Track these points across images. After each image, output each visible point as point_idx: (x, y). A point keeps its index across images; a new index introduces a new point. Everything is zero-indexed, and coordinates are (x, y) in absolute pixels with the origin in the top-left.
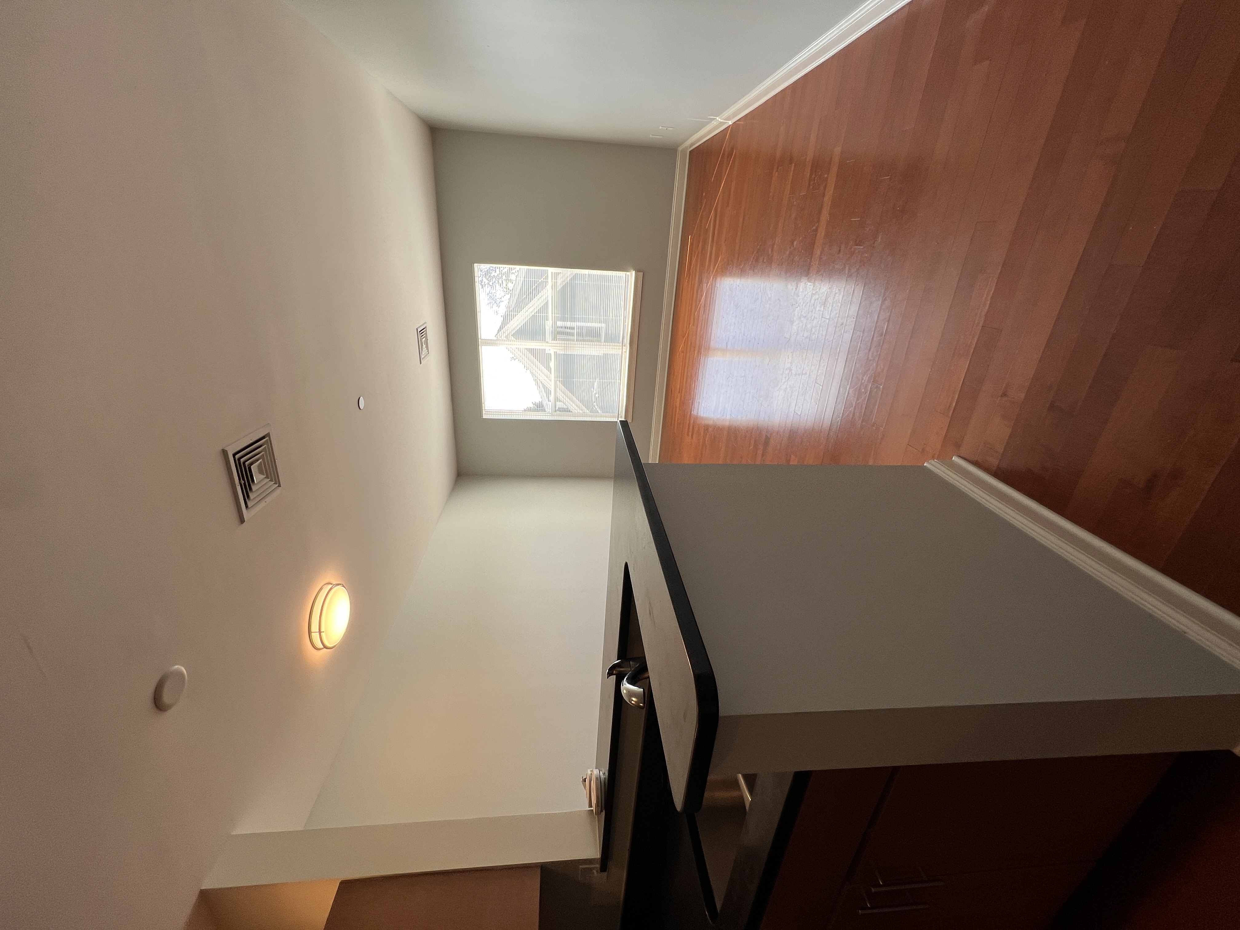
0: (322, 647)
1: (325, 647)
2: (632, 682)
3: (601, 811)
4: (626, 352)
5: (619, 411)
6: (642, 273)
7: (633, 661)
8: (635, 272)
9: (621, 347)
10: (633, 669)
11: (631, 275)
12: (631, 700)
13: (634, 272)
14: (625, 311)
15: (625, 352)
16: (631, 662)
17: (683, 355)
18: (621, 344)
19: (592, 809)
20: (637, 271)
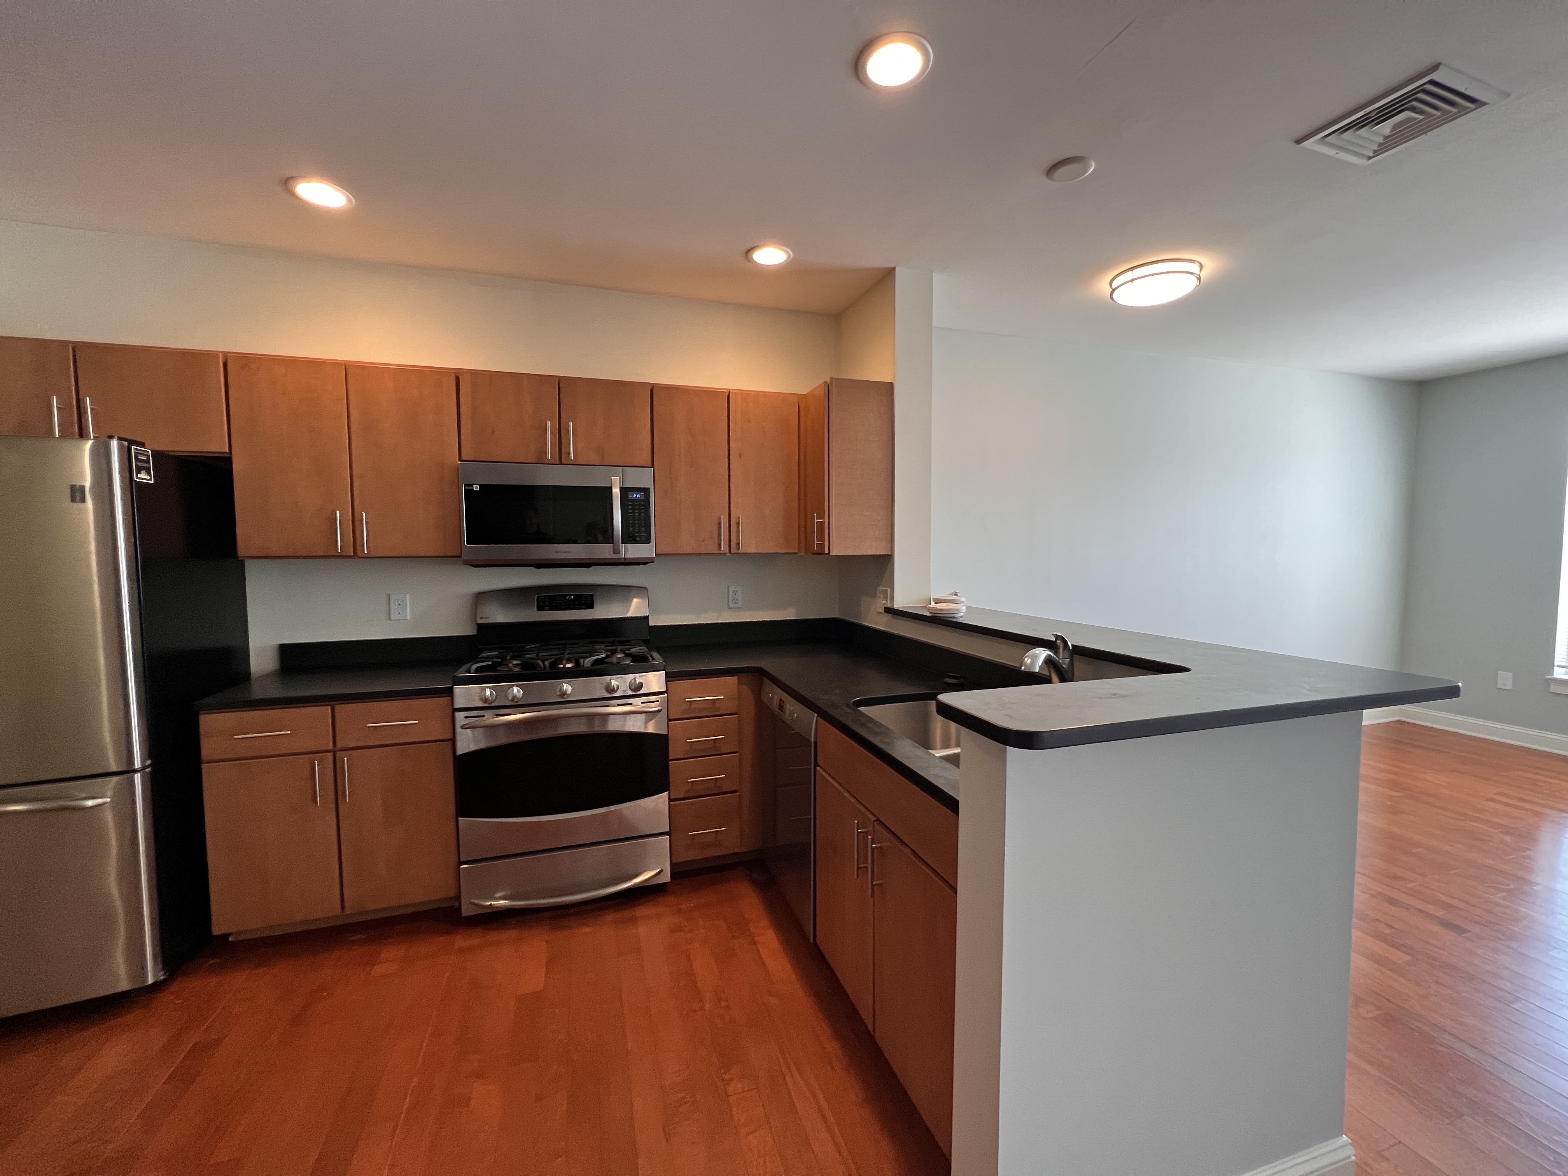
0: (1114, 287)
1: (1113, 290)
2: (1048, 661)
3: (931, 613)
7: (1070, 662)
10: (1061, 661)
12: (1029, 657)
16: (1068, 659)
19: (933, 603)
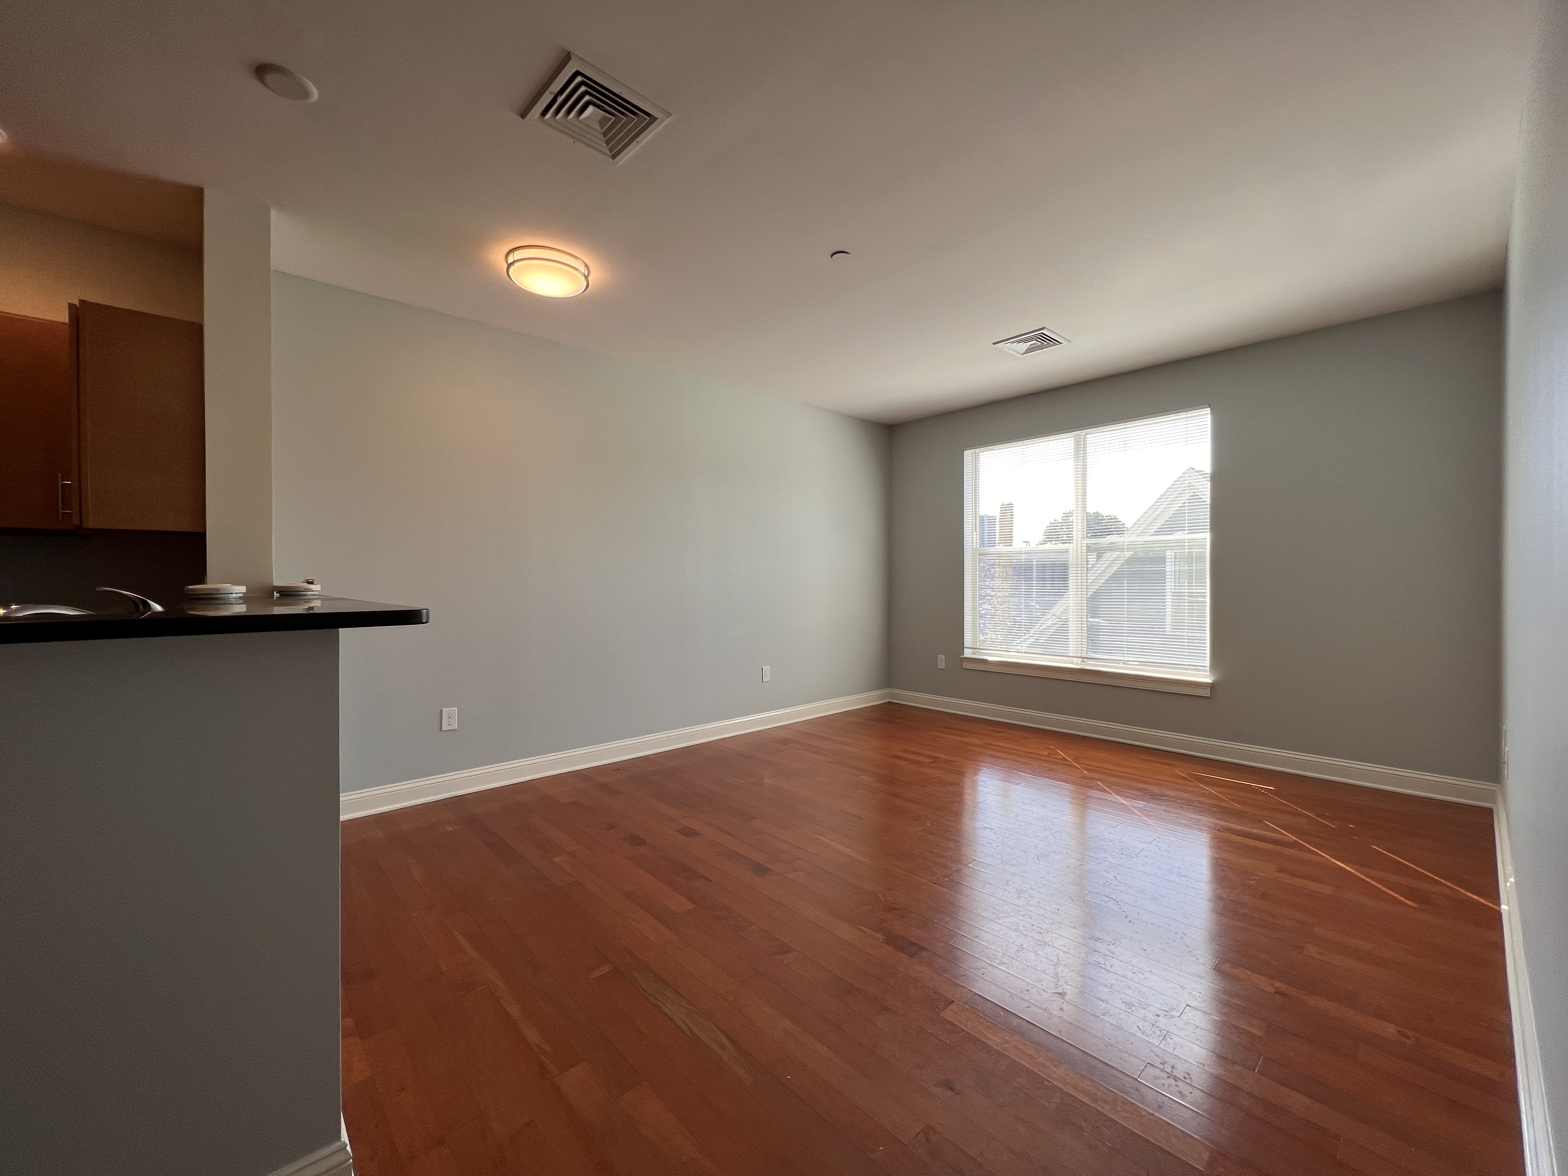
4: (1072, 663)
5: (981, 649)
6: (1210, 696)
8: (1210, 683)
9: (1079, 655)
11: (1206, 676)
13: (1209, 680)
14: (1137, 663)
15: (1072, 661)
17: (1045, 756)
18: (1084, 655)
20: (1212, 686)
